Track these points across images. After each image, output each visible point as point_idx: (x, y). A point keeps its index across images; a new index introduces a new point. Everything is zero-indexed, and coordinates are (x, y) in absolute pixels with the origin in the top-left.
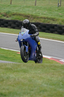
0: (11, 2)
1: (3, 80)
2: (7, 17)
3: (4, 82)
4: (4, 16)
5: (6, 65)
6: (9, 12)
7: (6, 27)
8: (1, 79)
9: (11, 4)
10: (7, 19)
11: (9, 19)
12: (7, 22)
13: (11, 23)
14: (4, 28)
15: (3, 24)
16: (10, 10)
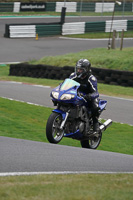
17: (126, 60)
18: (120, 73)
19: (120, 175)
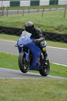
0: (64, 16)
1: (55, 97)
2: (60, 31)
3: (56, 98)
4: (57, 30)
5: (58, 80)
6: (62, 26)
7: (59, 41)
8: (53, 96)
9: (64, 17)
10: (60, 33)
11: (62, 33)
12: (59, 36)
13: (63, 37)
14: (56, 42)
15: (55, 39)
16: (63, 24)
17: (9, 21)
18: (6, 28)
19: (7, 79)
